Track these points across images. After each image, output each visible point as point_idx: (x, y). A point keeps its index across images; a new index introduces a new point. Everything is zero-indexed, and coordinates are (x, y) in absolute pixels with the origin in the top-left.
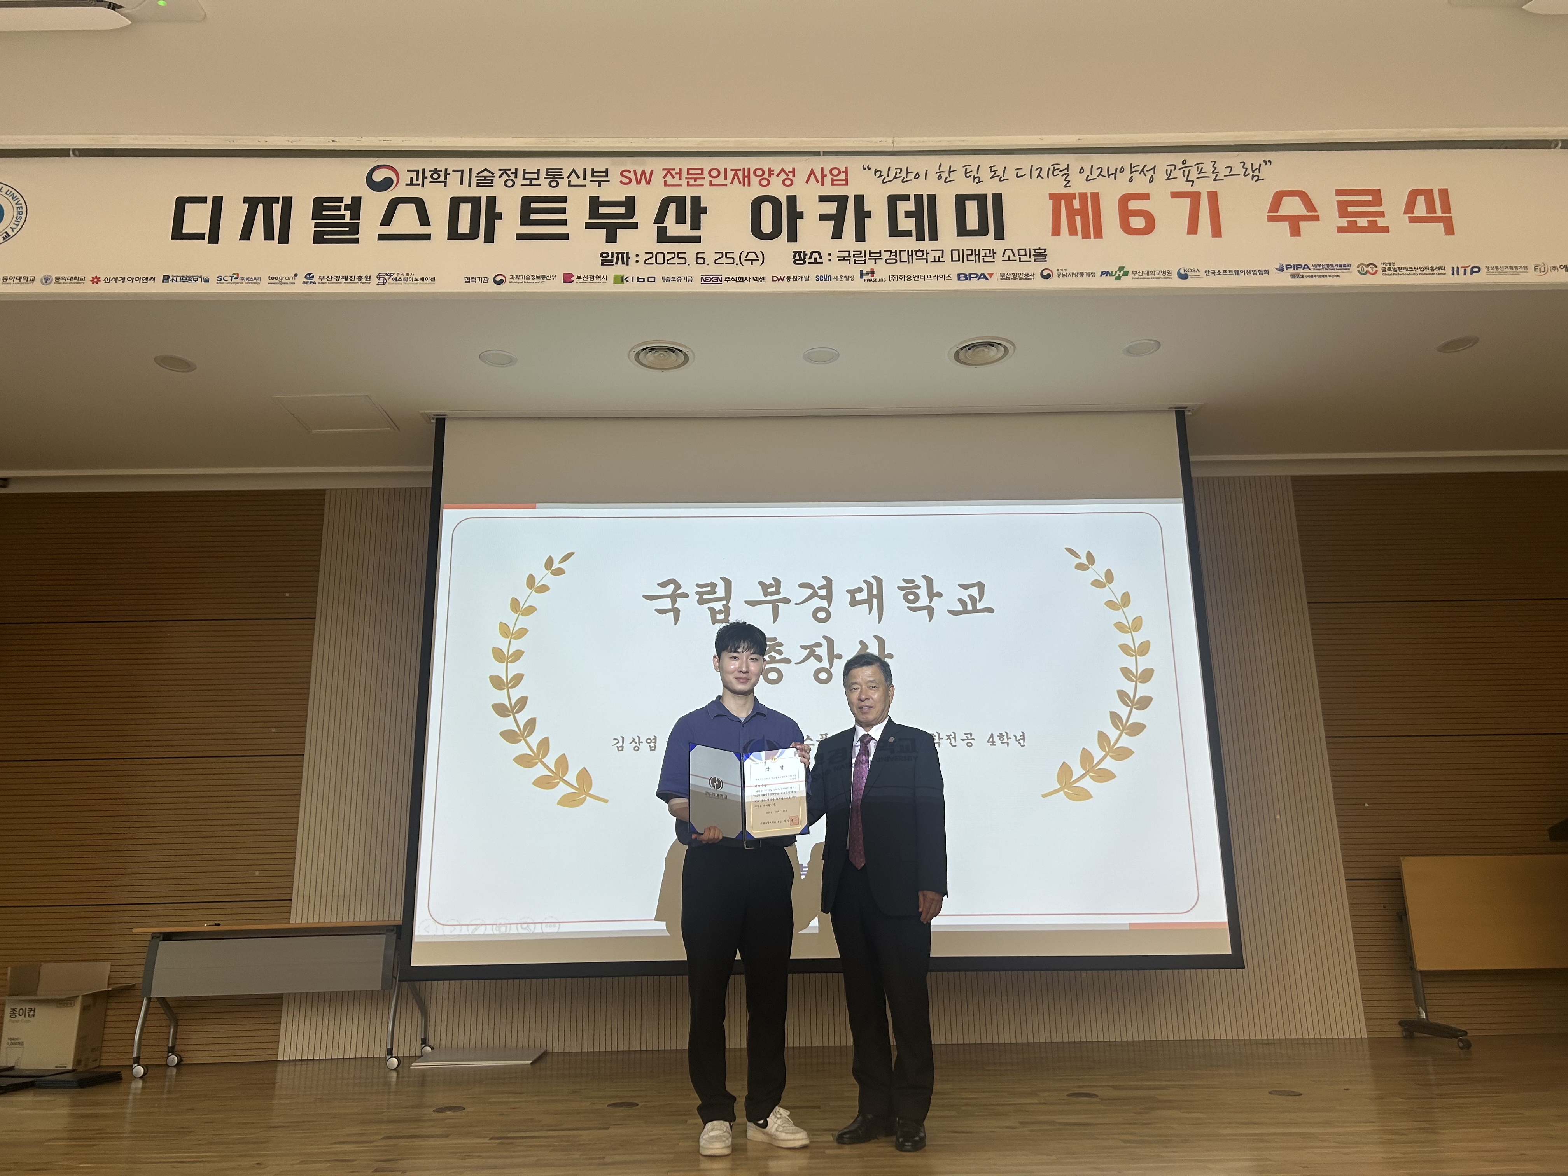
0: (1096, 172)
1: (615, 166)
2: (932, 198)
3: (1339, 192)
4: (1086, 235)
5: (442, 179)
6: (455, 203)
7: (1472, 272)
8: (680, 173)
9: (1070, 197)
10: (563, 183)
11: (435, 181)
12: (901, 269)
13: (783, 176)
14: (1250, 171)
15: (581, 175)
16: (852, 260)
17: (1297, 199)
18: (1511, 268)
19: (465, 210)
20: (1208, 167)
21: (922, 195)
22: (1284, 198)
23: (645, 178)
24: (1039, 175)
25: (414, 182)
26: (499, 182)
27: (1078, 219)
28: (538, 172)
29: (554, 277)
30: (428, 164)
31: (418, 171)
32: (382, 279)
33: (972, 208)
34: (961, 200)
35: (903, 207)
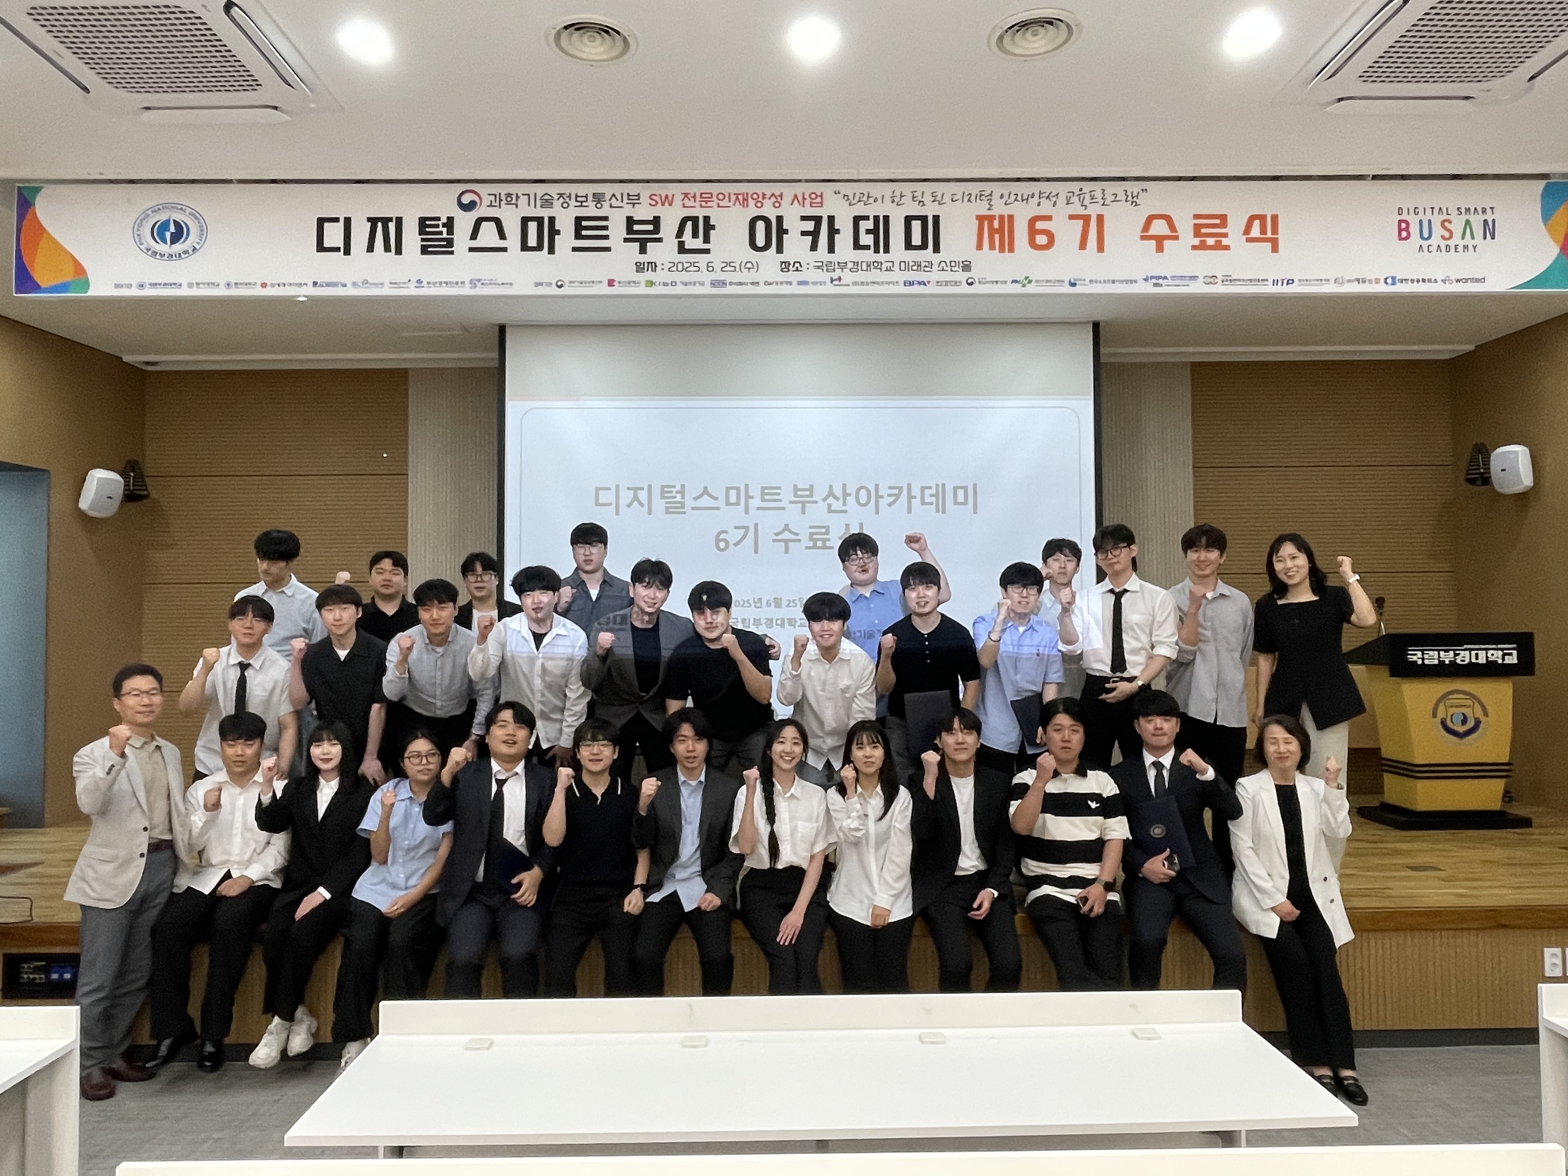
0: (1013, 197)
1: (644, 191)
2: (886, 218)
3: (1196, 217)
4: (1002, 250)
5: (514, 201)
6: (525, 221)
7: (1287, 284)
8: (694, 197)
9: (991, 218)
10: (606, 204)
11: (508, 203)
12: (860, 276)
13: (773, 198)
14: (1130, 198)
15: (620, 199)
16: (825, 268)
17: (1164, 221)
18: (1317, 280)
19: (532, 226)
20: (1098, 194)
21: (878, 216)
22: (1155, 221)
23: (668, 201)
24: (969, 200)
25: (494, 204)
26: (557, 204)
27: (997, 236)
28: (586, 196)
29: (601, 282)
30: (503, 189)
31: (495, 195)
32: (473, 283)
33: (916, 225)
34: (908, 220)
35: (865, 225)
